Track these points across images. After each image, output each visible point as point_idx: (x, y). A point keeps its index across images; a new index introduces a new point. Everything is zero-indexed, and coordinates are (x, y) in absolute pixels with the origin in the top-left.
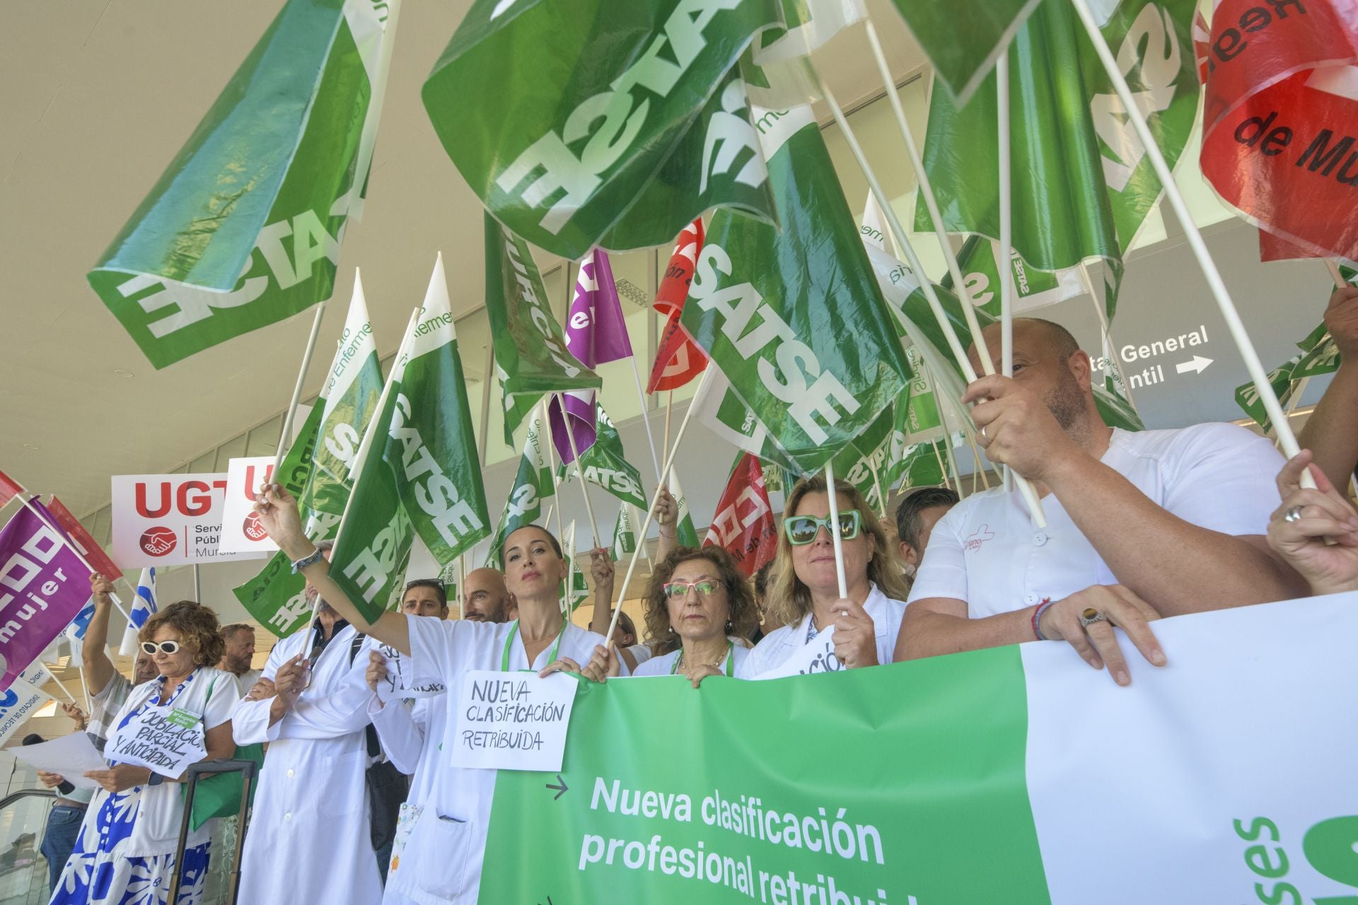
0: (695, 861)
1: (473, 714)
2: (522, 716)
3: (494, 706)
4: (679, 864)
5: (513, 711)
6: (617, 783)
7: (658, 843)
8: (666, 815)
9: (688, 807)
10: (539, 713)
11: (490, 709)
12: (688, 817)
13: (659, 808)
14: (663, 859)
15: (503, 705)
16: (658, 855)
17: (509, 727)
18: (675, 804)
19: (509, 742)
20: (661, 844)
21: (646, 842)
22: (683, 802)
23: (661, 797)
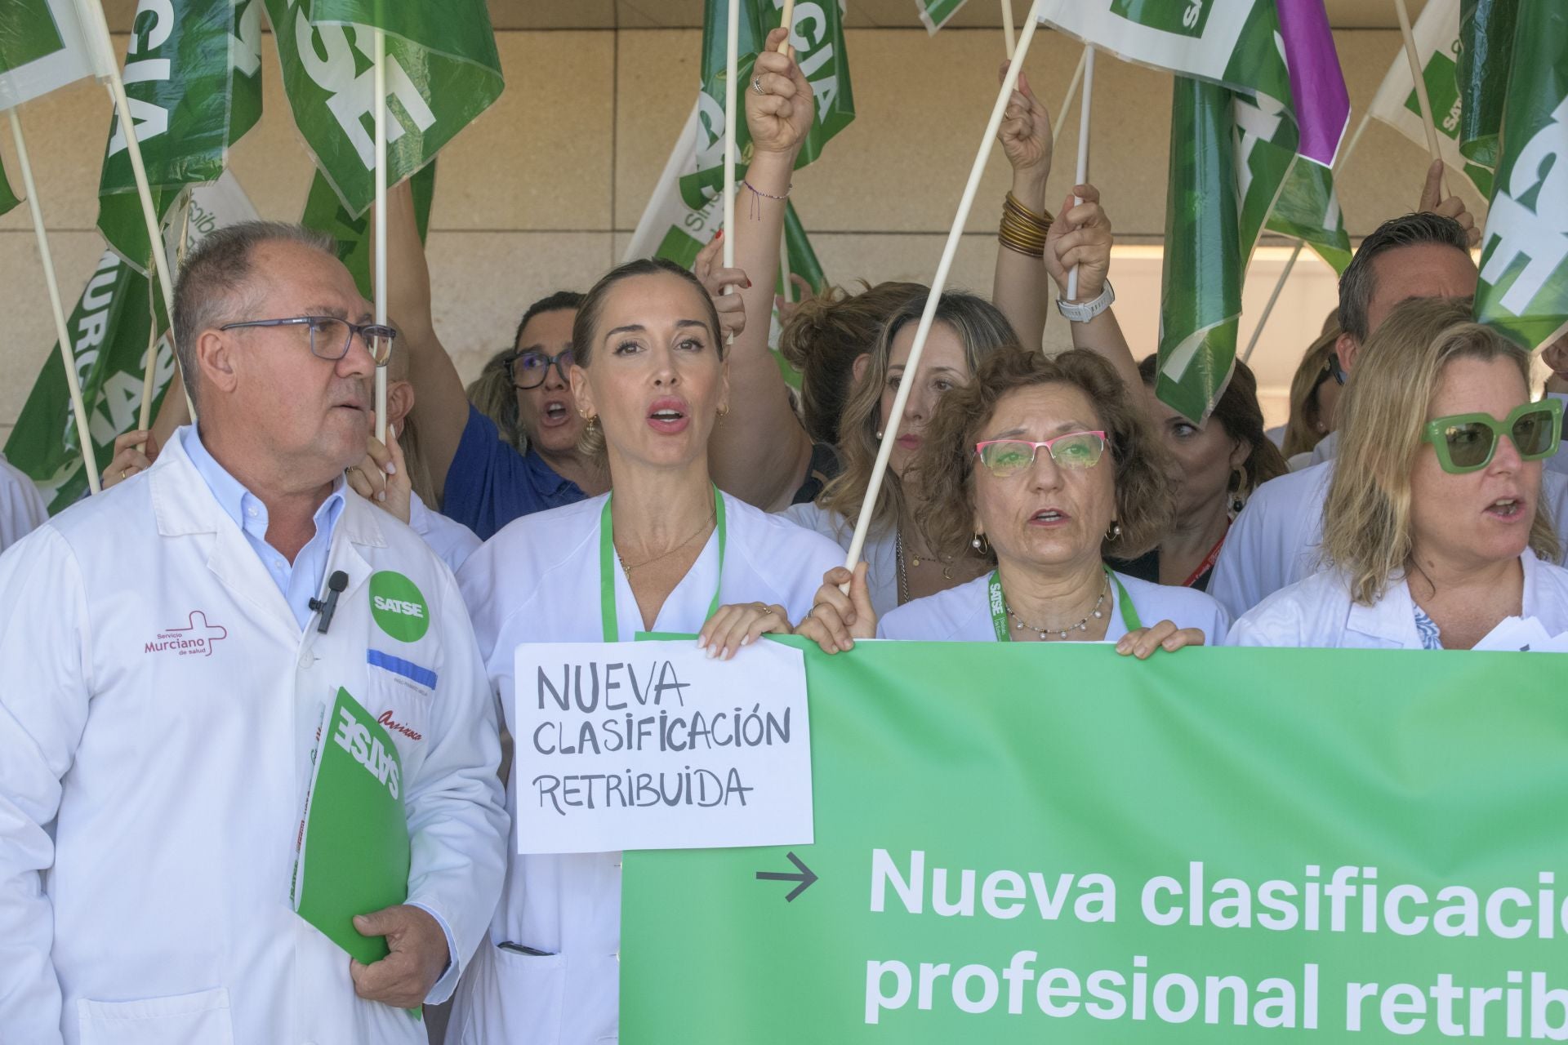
1: (548, 739)
2: (680, 735)
3: (597, 718)
4: (1086, 997)
5: (654, 728)
6: (918, 858)
7: (1028, 965)
8: (1050, 911)
9: (1109, 895)
10: (725, 729)
11: (587, 726)
12: (1108, 914)
13: (1030, 900)
14: (1044, 992)
15: (620, 715)
16: (1030, 988)
17: (651, 759)
18: (1075, 892)
19: (661, 794)
20: (1039, 968)
21: (999, 964)
22: (1097, 888)
23: (1037, 879)
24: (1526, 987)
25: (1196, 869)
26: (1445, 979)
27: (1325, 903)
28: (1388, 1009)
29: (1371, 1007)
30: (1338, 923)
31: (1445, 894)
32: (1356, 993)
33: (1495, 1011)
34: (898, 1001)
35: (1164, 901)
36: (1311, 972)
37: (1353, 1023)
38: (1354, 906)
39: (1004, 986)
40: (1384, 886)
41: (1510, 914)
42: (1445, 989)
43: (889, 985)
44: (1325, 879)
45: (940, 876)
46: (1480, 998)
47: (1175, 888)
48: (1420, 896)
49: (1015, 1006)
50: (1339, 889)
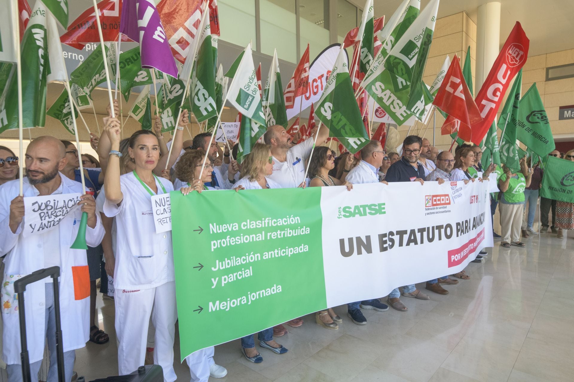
0: (240, 239)
1: (158, 212)
4: (236, 241)
6: (215, 224)
7: (229, 238)
8: (230, 230)
9: (237, 226)
11: (164, 209)
12: (237, 229)
13: (228, 228)
14: (231, 241)
16: (229, 241)
18: (233, 226)
20: (230, 238)
21: (226, 239)
22: (235, 225)
23: (228, 225)
24: (287, 230)
25: (248, 220)
26: (279, 231)
27: (265, 223)
28: (272, 235)
29: (270, 235)
30: (266, 226)
31: (278, 220)
32: (269, 234)
33: (284, 234)
34: (215, 247)
35: (244, 226)
36: (263, 232)
37: (269, 238)
38: (268, 223)
39: (227, 241)
40: (272, 220)
41: (285, 222)
42: (279, 232)
43: (214, 245)
44: (265, 220)
45: (218, 226)
46: (282, 232)
47: (246, 224)
48: (276, 221)
49: (228, 245)
50: (267, 221)
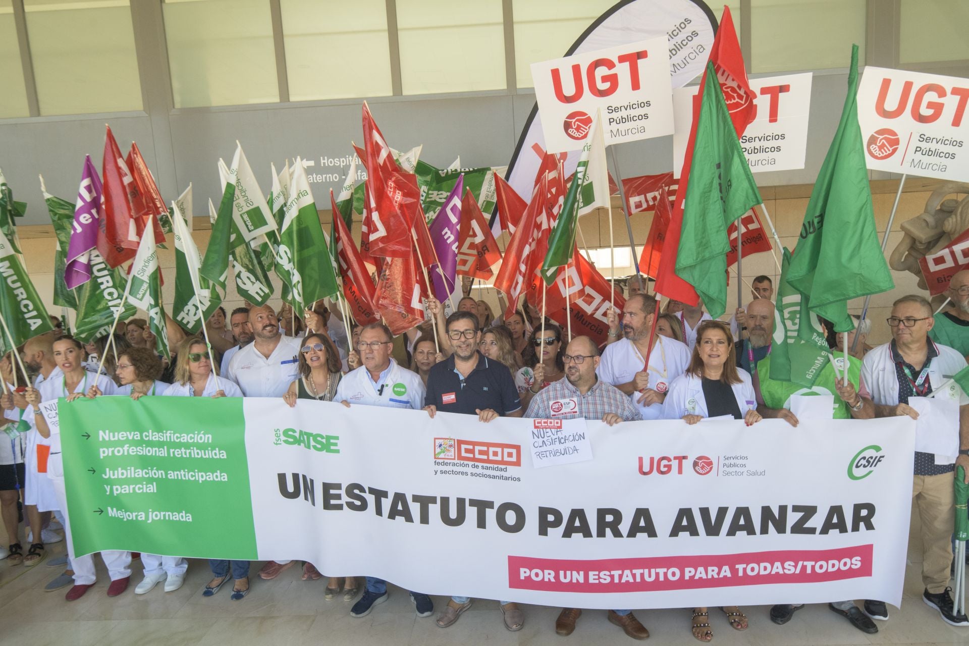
0: (143, 450)
4: (137, 451)
6: (107, 431)
8: (130, 438)
9: (139, 435)
12: (139, 438)
13: (127, 436)
14: (130, 451)
16: (128, 450)
18: (134, 435)
20: (129, 447)
21: (123, 447)
22: (137, 434)
23: (128, 433)
24: (193, 449)
25: (150, 431)
26: (183, 448)
27: (166, 436)
28: (176, 453)
29: (174, 452)
30: (168, 440)
31: (182, 435)
32: (172, 451)
33: (190, 453)
34: (106, 455)
35: (146, 436)
36: (165, 447)
37: (172, 455)
38: (170, 437)
39: (124, 450)
40: (174, 434)
41: (191, 438)
42: (183, 450)
43: (104, 452)
44: (166, 433)
45: (111, 434)
46: (188, 451)
47: (147, 434)
48: (179, 436)
49: (126, 454)
50: (168, 435)
